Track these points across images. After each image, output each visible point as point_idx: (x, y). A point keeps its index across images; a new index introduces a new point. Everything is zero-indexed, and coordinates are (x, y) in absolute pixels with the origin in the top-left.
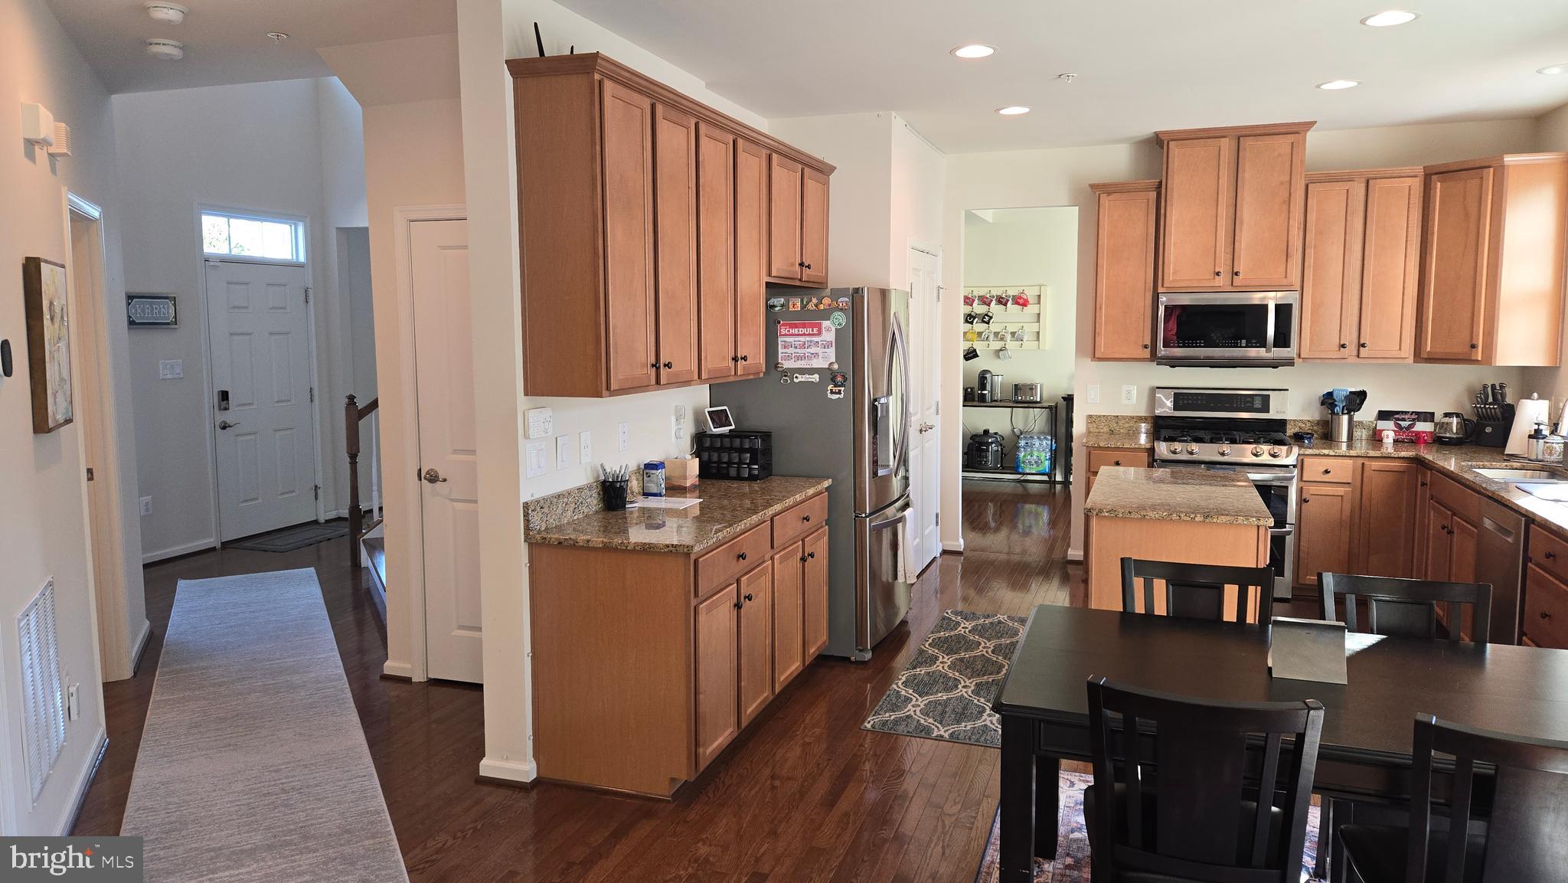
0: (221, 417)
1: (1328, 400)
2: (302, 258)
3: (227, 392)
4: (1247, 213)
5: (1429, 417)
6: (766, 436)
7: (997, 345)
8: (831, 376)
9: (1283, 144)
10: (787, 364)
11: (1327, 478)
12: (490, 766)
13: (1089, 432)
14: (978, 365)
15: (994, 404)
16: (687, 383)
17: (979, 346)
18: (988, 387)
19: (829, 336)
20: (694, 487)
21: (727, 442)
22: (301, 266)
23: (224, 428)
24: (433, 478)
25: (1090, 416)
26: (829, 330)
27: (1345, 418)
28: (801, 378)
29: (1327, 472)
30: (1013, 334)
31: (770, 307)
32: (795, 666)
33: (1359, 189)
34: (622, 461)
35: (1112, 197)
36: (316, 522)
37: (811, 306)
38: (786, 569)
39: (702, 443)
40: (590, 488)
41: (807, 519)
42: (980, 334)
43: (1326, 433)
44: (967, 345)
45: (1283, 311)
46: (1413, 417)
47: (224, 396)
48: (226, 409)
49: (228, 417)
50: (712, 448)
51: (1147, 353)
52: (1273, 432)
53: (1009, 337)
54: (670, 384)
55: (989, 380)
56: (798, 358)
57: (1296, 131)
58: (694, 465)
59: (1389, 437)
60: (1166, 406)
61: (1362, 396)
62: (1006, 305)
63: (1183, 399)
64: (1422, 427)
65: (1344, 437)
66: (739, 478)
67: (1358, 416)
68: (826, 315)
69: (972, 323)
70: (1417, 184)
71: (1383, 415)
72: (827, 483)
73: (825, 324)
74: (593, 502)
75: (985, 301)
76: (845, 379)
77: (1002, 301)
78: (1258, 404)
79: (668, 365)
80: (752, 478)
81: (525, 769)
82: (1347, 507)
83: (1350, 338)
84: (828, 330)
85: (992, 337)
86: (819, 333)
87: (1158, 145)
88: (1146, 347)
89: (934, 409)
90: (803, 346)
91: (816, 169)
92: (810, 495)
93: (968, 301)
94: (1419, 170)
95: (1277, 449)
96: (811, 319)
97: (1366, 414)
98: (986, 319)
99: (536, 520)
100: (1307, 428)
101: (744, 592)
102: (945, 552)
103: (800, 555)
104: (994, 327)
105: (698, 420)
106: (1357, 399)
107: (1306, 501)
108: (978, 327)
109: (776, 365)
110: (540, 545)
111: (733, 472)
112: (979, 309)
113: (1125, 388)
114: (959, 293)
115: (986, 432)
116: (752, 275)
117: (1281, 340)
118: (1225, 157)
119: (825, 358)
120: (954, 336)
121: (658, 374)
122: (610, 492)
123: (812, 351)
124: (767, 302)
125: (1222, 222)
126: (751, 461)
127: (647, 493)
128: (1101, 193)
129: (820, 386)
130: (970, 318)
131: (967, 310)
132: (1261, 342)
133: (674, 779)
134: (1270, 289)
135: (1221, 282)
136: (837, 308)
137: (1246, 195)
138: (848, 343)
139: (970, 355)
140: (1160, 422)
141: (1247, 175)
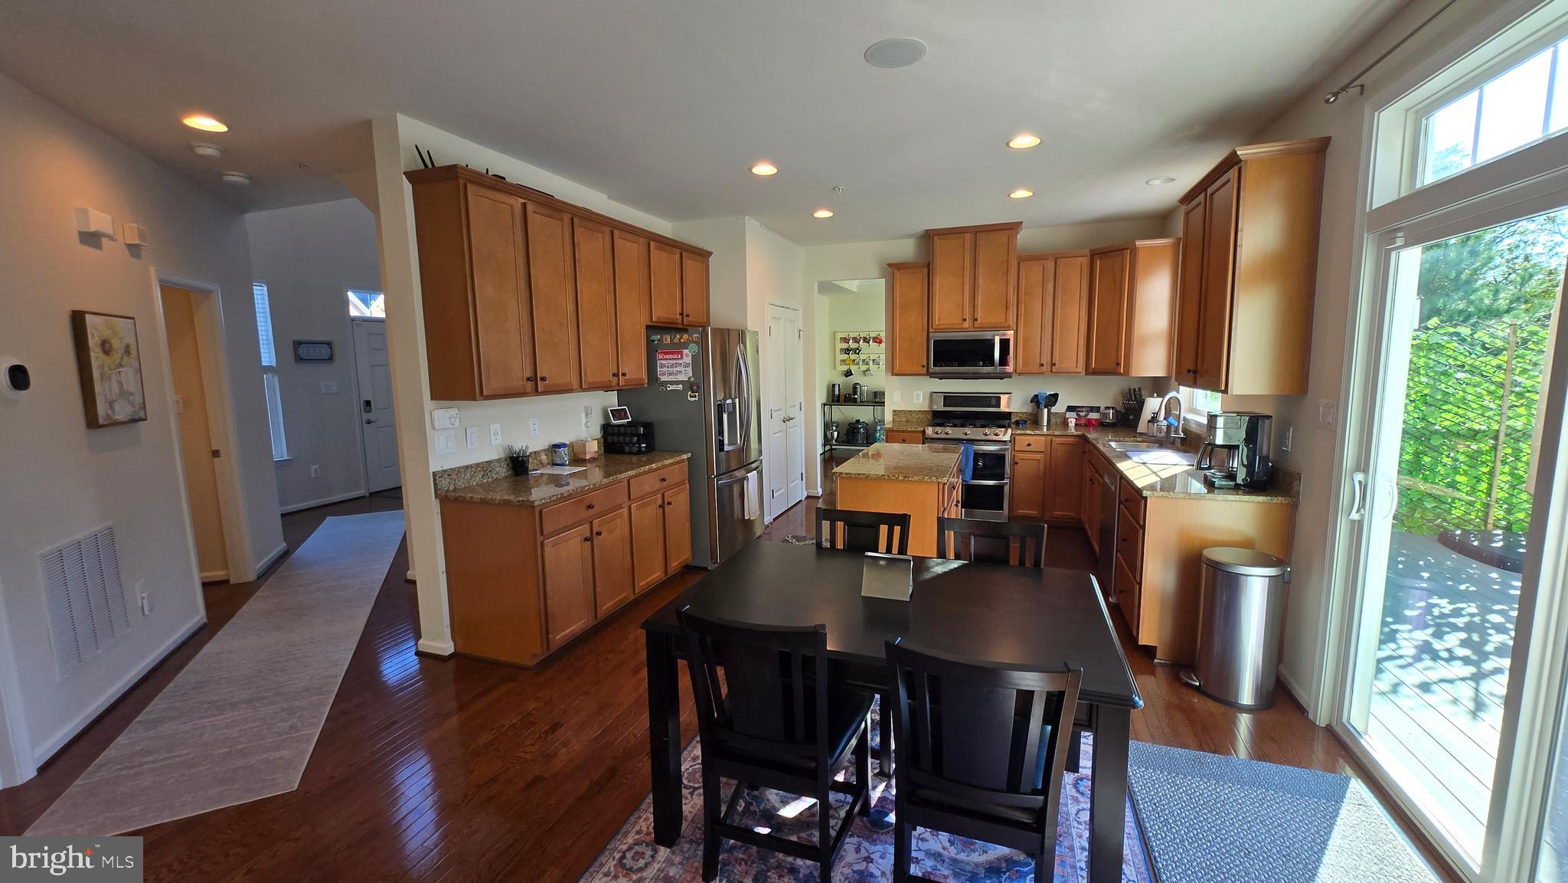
0: (366, 416)
1: (1035, 400)
3: (370, 401)
4: (981, 280)
5: (1097, 409)
6: (648, 426)
7: (864, 368)
8: (690, 386)
9: (1002, 237)
10: (663, 378)
11: (1029, 449)
12: (425, 644)
13: (895, 422)
14: (853, 379)
15: (861, 404)
16: (571, 391)
17: (854, 368)
18: (859, 393)
19: (688, 360)
20: (593, 460)
21: (629, 430)
23: (369, 423)
25: (894, 411)
27: (1046, 410)
28: (671, 388)
29: (1029, 445)
30: (874, 360)
31: (649, 342)
32: (657, 575)
33: (1050, 265)
34: (530, 443)
35: (900, 272)
37: (676, 340)
38: (646, 515)
39: (606, 428)
40: (499, 460)
41: (664, 480)
42: (854, 361)
43: (1035, 421)
44: (845, 368)
45: (1005, 343)
46: (1088, 409)
47: (368, 403)
48: (369, 411)
49: (371, 416)
50: (613, 434)
51: (924, 371)
52: (1002, 420)
53: (871, 363)
54: (547, 392)
55: (859, 389)
56: (670, 374)
57: (1013, 228)
58: (593, 448)
59: (1072, 422)
60: (939, 406)
61: (1055, 396)
62: (869, 343)
63: (949, 399)
64: (1094, 416)
65: (1045, 424)
66: (631, 453)
67: (1054, 410)
68: (685, 346)
69: (849, 354)
70: (1085, 261)
71: (1070, 409)
72: (685, 457)
73: (686, 351)
74: (503, 471)
75: (856, 340)
76: (698, 387)
77: (866, 340)
78: (993, 402)
79: (543, 379)
80: (639, 452)
81: (445, 647)
82: (1042, 467)
83: (1046, 360)
84: (687, 355)
85: (861, 363)
86: (682, 358)
87: (929, 238)
88: (923, 366)
89: (798, 407)
90: (672, 366)
92: (672, 466)
93: (846, 340)
94: (1087, 252)
95: (998, 430)
96: (676, 350)
97: (1059, 408)
98: (857, 351)
99: (444, 483)
100: (1024, 417)
101: (595, 530)
102: (808, 497)
103: (659, 502)
104: (862, 357)
105: (606, 416)
106: (1053, 399)
107: (1017, 463)
108: (853, 356)
109: (657, 379)
110: (457, 505)
111: (627, 449)
112: (853, 345)
113: (916, 393)
114: (840, 335)
115: (858, 421)
116: (634, 321)
117: (1004, 361)
118: (968, 245)
119: (686, 374)
120: (838, 362)
121: (536, 385)
122: (518, 464)
123: (676, 370)
124: (648, 338)
125: (967, 287)
126: (639, 442)
127: (554, 464)
128: (894, 270)
129: (683, 392)
130: (847, 351)
131: (845, 346)
132: (992, 363)
133: (534, 656)
134: (996, 328)
135: (966, 325)
136: (692, 342)
137: (981, 269)
138: (700, 364)
139: (848, 373)
140: (936, 414)
141: (981, 256)
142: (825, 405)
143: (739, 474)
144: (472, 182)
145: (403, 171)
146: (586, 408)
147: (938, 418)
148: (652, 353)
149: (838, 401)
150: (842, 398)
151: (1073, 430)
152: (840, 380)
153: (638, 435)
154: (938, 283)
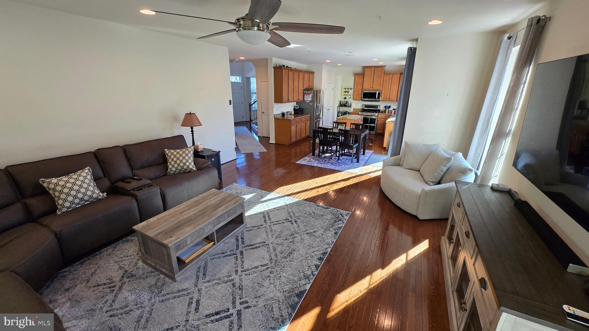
1: (385, 107)
2: (241, 82)
4: (375, 79)
6: (302, 109)
8: (311, 101)
9: (381, 69)
12: (270, 142)
13: (353, 111)
14: (346, 100)
15: (347, 107)
16: (292, 102)
17: (347, 97)
20: (293, 115)
21: (298, 109)
22: (241, 83)
24: (263, 113)
25: (354, 108)
26: (311, 95)
27: (387, 109)
28: (307, 102)
29: (381, 117)
31: (303, 93)
32: (304, 136)
33: (391, 75)
34: (285, 111)
36: (243, 121)
37: (309, 92)
38: (303, 125)
39: (294, 109)
41: (306, 119)
42: (347, 95)
43: (385, 111)
44: (345, 97)
45: (379, 94)
50: (296, 110)
51: (361, 99)
52: (379, 111)
54: (290, 102)
55: (347, 103)
56: (307, 99)
57: (384, 67)
58: (293, 112)
59: (393, 112)
61: (390, 106)
63: (366, 106)
65: (387, 112)
66: (299, 114)
67: (389, 109)
68: (310, 94)
70: (399, 75)
71: (394, 109)
72: (309, 115)
74: (281, 115)
75: (348, 89)
77: (351, 89)
78: (376, 107)
80: (300, 114)
81: (274, 142)
82: (384, 122)
83: (388, 98)
86: (309, 96)
87: (364, 67)
89: (331, 107)
91: (313, 73)
92: (307, 116)
93: (345, 89)
94: (399, 73)
95: (375, 113)
96: (309, 94)
97: (391, 109)
98: (348, 92)
99: (275, 116)
100: (382, 111)
101: (297, 125)
103: (305, 123)
104: (349, 94)
105: (294, 106)
107: (378, 121)
108: (347, 93)
109: (304, 100)
110: (276, 119)
112: (347, 90)
113: (359, 104)
114: (344, 87)
115: (347, 112)
116: (301, 88)
117: (379, 98)
118: (373, 70)
119: (310, 99)
120: (343, 95)
121: (288, 101)
122: (283, 114)
123: (308, 98)
124: (303, 91)
125: (372, 80)
126: (301, 112)
127: (287, 115)
128: (356, 75)
129: (310, 103)
130: (345, 92)
131: (345, 90)
132: (376, 98)
133: (289, 143)
134: (377, 90)
135: (371, 89)
136: (312, 93)
137: (375, 76)
138: (313, 97)
139: (345, 98)
140: (363, 109)
141: (376, 73)
142: (338, 107)
143: (319, 120)
144: (284, 69)
145: (273, 66)
146: (292, 105)
147: (363, 110)
148: (304, 94)
149: (342, 106)
150: (343, 105)
151: (387, 114)
152: (343, 100)
153: (301, 111)
154: (365, 79)
